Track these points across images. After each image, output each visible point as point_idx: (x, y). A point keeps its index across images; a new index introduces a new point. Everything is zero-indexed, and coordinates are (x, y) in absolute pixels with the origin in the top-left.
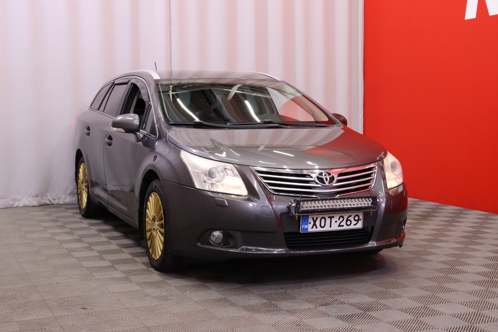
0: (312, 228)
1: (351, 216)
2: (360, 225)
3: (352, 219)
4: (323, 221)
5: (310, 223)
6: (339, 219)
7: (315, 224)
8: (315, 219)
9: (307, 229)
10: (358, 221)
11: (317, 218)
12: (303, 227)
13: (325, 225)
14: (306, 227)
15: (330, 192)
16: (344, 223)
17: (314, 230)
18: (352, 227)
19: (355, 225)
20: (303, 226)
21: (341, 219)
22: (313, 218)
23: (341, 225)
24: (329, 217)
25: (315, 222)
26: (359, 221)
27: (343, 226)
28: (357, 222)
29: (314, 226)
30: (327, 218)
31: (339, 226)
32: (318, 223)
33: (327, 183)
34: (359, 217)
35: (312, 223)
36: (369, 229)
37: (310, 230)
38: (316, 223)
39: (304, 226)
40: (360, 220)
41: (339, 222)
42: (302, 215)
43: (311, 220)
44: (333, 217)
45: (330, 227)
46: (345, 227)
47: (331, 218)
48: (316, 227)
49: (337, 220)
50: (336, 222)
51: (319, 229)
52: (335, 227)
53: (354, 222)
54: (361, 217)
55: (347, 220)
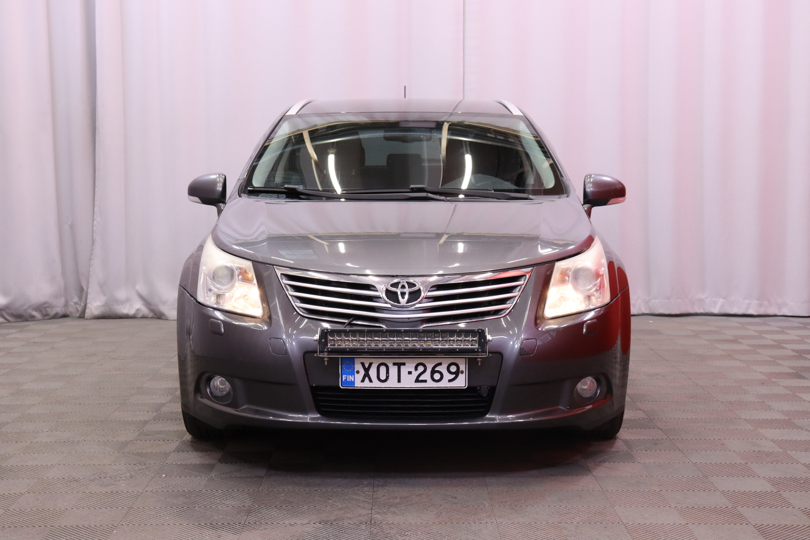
0: (363, 381)
1: (440, 364)
2: (461, 382)
3: (443, 369)
4: (383, 370)
5: (358, 372)
6: (416, 369)
7: (367, 375)
8: (367, 366)
9: (353, 383)
10: (457, 374)
11: (370, 364)
12: (344, 378)
13: (387, 377)
14: (351, 378)
15: (409, 318)
16: (427, 376)
17: (367, 384)
18: (444, 384)
19: (450, 381)
20: (344, 376)
21: (421, 369)
22: (363, 364)
23: (420, 379)
24: (394, 364)
25: (367, 370)
26: (460, 374)
27: (425, 381)
28: (454, 376)
29: (367, 378)
30: (390, 365)
31: (417, 381)
32: (373, 372)
33: (403, 301)
34: (458, 368)
35: (362, 372)
36: (484, 393)
37: (358, 384)
38: (370, 373)
39: (347, 377)
40: (462, 372)
41: (415, 374)
42: (341, 357)
43: (358, 367)
44: (404, 364)
45: (399, 381)
46: (430, 384)
47: (399, 365)
48: (371, 381)
49: (413, 370)
50: (410, 373)
51: (376, 384)
52: (408, 382)
53: (447, 376)
54: (462, 367)
55: (433, 372)
